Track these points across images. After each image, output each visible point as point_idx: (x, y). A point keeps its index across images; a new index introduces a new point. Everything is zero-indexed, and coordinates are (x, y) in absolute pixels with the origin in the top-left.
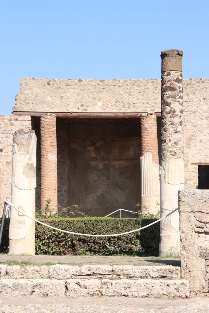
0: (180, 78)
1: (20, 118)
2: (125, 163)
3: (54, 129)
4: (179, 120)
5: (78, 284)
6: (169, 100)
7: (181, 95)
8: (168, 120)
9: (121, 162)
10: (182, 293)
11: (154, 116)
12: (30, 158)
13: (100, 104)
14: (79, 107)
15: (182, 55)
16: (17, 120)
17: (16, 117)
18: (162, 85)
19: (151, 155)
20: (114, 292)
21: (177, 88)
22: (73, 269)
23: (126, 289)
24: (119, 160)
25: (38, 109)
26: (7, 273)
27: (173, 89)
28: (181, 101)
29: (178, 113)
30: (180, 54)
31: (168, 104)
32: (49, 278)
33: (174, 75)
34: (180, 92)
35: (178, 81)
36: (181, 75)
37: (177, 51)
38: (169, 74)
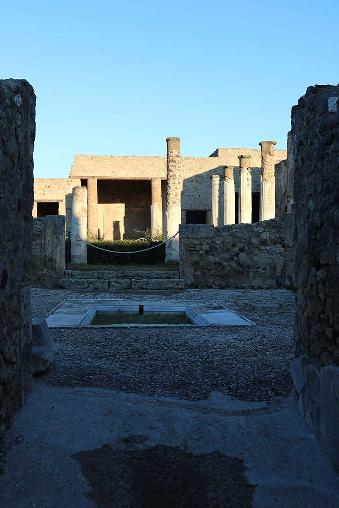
0: (179, 155)
1: (74, 180)
2: (140, 210)
3: (96, 187)
4: (178, 181)
5: (117, 282)
6: (171, 168)
7: (179, 165)
8: (171, 181)
9: (137, 209)
10: (180, 286)
11: (160, 180)
12: (83, 205)
13: (125, 171)
14: (111, 173)
15: (179, 141)
16: (72, 181)
17: (71, 179)
18: (168, 159)
19: (158, 204)
20: (139, 287)
21: (177, 161)
22: (113, 273)
23: (146, 285)
24: (136, 208)
25: (85, 175)
26: (72, 275)
27: (174, 162)
28: (179, 169)
29: (177, 176)
30: (178, 140)
31: (171, 171)
32: (98, 278)
33: (175, 153)
34: (179, 163)
35: (178, 156)
36: (179, 153)
37: (177, 138)
38: (171, 152)
